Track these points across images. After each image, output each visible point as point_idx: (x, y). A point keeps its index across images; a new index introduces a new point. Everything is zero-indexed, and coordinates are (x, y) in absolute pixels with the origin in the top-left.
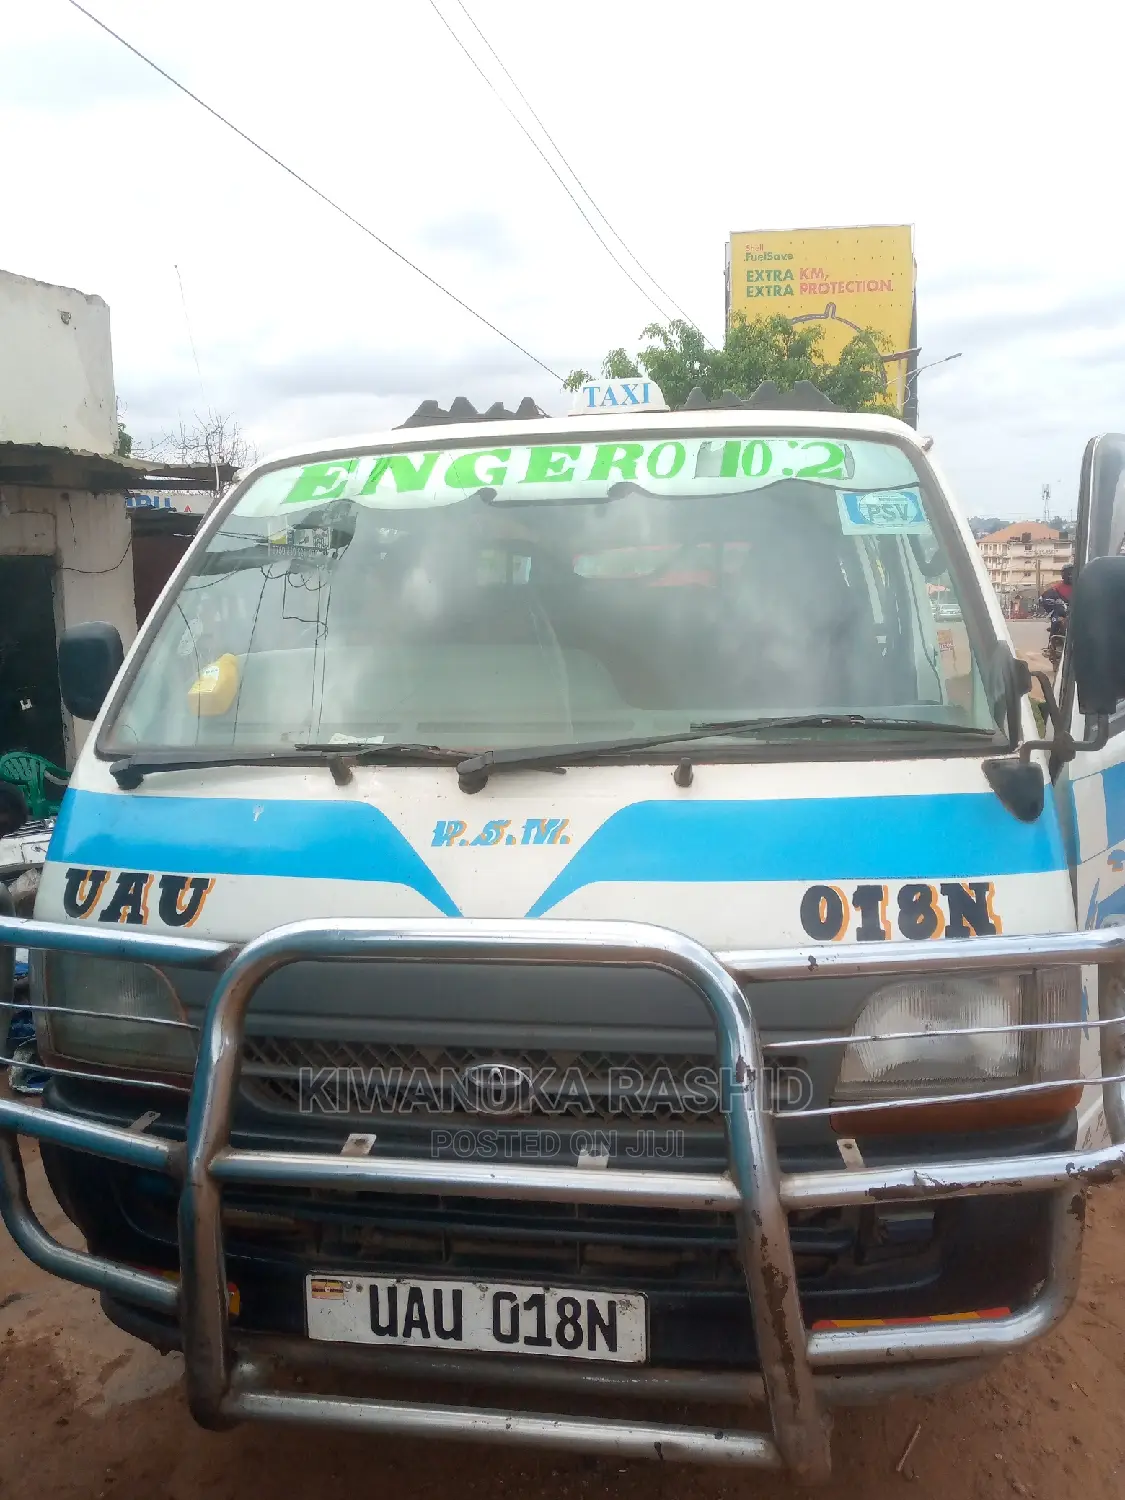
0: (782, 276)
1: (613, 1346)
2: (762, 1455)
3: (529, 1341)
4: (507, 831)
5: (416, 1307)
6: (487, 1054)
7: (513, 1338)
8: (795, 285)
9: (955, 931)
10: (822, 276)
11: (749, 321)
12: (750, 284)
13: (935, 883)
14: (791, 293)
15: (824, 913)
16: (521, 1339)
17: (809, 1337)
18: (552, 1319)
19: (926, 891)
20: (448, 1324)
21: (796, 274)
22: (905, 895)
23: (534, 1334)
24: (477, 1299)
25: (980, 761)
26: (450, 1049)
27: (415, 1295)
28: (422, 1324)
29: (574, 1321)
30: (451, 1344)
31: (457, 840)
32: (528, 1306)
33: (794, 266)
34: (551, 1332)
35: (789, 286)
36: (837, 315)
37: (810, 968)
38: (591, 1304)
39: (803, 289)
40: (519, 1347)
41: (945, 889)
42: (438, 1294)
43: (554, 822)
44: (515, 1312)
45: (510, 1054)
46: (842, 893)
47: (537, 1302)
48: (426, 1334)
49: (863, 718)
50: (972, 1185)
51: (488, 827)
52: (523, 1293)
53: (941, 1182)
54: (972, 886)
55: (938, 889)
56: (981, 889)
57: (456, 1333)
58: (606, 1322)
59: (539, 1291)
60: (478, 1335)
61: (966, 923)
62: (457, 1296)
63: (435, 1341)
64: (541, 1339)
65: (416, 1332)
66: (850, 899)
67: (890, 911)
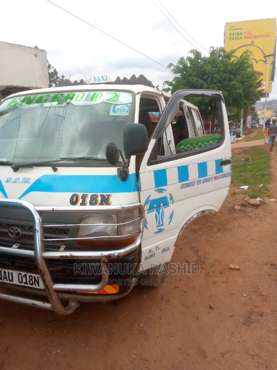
0: (239, 34)
1: (39, 286)
2: (50, 308)
3: (25, 283)
4: (19, 180)
5: (5, 274)
6: (13, 225)
7: (22, 282)
8: (243, 37)
9: (101, 204)
10: (250, 34)
11: (215, 49)
12: (230, 37)
13: (99, 194)
14: (242, 39)
15: (75, 200)
16: (23, 283)
17: (53, 285)
18: (28, 279)
19: (97, 196)
20: (11, 279)
21: (243, 34)
22: (92, 196)
23: (25, 282)
24: (15, 274)
25: (117, 168)
26: (7, 224)
27: (5, 272)
28: (6, 278)
29: (32, 280)
30: (11, 283)
31: (10, 182)
32: (24, 276)
33: (243, 31)
34: (28, 282)
35: (241, 37)
36: (254, 44)
37: (53, 210)
38: (35, 277)
39: (245, 38)
40: (23, 284)
41: (101, 195)
42: (9, 272)
43: (28, 178)
44: (22, 277)
45: (17, 226)
46: (79, 195)
47: (25, 276)
48: (7, 280)
49: (93, 158)
50: (81, 256)
51: (16, 179)
52: (23, 273)
53: (75, 255)
54: (107, 195)
55: (99, 195)
56: (109, 196)
57: (12, 281)
58: (37, 280)
59: (26, 273)
60: (16, 281)
61: (104, 203)
62: (12, 273)
63: (8, 282)
64: (26, 283)
65: (5, 279)
66: (80, 197)
67: (88, 200)
